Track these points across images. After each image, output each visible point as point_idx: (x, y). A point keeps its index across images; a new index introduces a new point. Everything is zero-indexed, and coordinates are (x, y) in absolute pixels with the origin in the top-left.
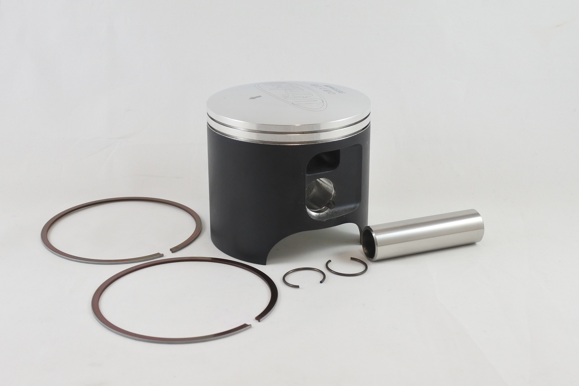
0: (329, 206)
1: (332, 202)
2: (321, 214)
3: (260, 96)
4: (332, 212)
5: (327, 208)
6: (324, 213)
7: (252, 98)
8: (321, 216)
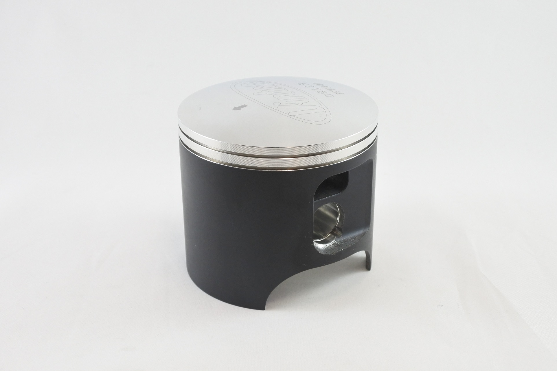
0: (334, 234)
1: (338, 228)
2: (328, 245)
3: (244, 106)
4: (340, 241)
5: (333, 236)
6: (330, 243)
7: (235, 109)
8: (329, 248)
